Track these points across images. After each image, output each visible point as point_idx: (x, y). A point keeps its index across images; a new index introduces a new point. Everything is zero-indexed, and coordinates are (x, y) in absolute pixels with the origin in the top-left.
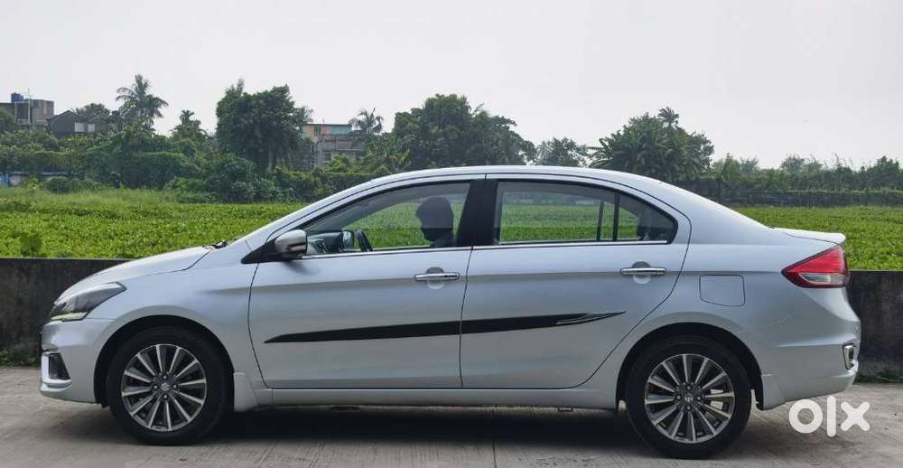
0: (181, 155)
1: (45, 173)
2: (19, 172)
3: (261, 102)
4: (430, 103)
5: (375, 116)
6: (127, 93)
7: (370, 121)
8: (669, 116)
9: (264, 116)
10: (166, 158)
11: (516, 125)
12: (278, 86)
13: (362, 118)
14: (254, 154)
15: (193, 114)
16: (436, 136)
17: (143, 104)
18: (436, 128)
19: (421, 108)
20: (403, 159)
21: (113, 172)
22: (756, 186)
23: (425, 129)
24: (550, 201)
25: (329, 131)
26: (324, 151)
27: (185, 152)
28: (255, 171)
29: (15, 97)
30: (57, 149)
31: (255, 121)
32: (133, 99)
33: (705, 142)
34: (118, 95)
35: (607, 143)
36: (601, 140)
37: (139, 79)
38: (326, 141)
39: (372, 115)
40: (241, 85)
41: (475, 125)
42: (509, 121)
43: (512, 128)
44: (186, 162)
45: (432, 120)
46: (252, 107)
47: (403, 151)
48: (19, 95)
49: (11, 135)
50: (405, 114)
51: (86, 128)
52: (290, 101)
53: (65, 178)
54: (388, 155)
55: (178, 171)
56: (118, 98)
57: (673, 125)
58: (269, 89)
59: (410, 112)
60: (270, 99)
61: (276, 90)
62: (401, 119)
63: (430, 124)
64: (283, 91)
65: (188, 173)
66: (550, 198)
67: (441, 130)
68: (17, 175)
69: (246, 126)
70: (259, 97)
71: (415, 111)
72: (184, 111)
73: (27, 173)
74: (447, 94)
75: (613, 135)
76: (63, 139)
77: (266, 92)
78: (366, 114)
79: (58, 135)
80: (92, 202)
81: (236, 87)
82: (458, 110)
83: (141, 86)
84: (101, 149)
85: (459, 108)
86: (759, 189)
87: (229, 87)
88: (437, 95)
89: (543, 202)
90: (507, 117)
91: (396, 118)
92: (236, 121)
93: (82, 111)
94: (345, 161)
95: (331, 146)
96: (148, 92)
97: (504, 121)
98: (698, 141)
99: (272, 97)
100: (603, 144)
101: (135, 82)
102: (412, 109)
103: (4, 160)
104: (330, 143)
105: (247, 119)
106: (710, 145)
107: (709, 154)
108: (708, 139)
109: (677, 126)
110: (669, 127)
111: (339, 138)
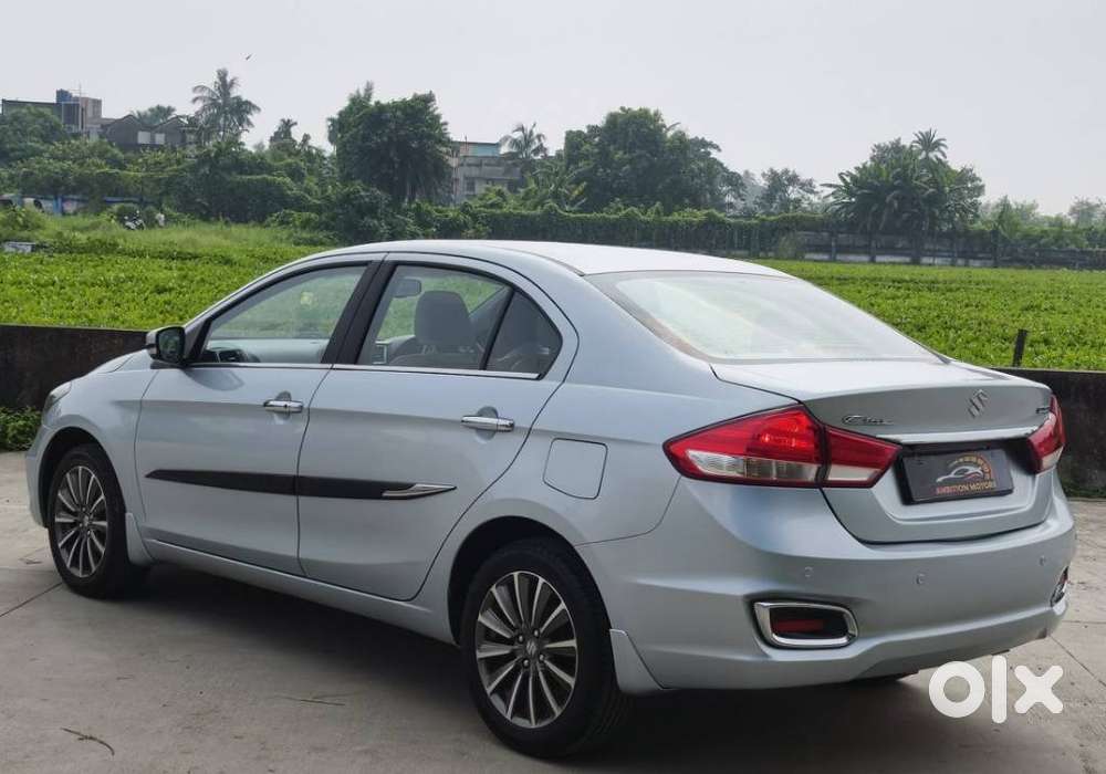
0: (288, 180)
1: (109, 199)
2: (75, 197)
3: (399, 113)
4: (613, 119)
5: (535, 134)
6: (205, 94)
7: (528, 140)
8: (928, 142)
9: (402, 133)
10: (269, 184)
11: (720, 150)
12: (419, 93)
13: (518, 135)
14: (387, 184)
15: (296, 124)
16: (622, 163)
17: (229, 108)
18: (621, 153)
19: (601, 125)
20: (576, 192)
21: (198, 200)
22: (1043, 241)
23: (604, 156)
24: (771, 254)
25: (471, 151)
26: (466, 178)
27: (291, 175)
28: (389, 205)
29: (62, 94)
30: (122, 167)
31: (391, 139)
32: (214, 103)
33: (974, 179)
34: (196, 95)
35: (848, 179)
36: (841, 175)
37: (222, 75)
38: (469, 165)
39: (531, 132)
40: (369, 89)
41: (671, 150)
42: (711, 145)
43: (714, 154)
44: (293, 189)
45: (615, 142)
46: (386, 121)
47: (577, 182)
48: (67, 92)
49: (61, 147)
50: (579, 133)
51: (153, 138)
52: (436, 113)
53: (136, 207)
54: (556, 187)
55: (284, 201)
56: (195, 100)
57: (931, 155)
58: (408, 97)
59: (586, 131)
60: (410, 110)
61: (416, 98)
62: (574, 139)
63: (612, 148)
64: (427, 100)
65: (299, 204)
66: (770, 250)
67: (627, 156)
68: (73, 200)
69: (378, 145)
70: (395, 106)
71: (593, 129)
72: (283, 120)
73: (87, 198)
74: (636, 108)
75: (857, 168)
76: (130, 154)
77: (404, 102)
78: (522, 129)
79: (124, 147)
80: (187, 241)
81: (362, 93)
82: (649, 130)
83: (225, 85)
84: (183, 170)
85: (651, 127)
86: (1047, 245)
87: (354, 93)
88: (622, 109)
89: (761, 254)
90: (708, 139)
91: (566, 138)
92: (365, 138)
93: (145, 116)
94: (500, 193)
95: (475, 172)
96: (234, 93)
97: (704, 144)
98: (965, 177)
99: (412, 107)
100: (844, 180)
101: (218, 80)
102: (588, 127)
103: (56, 181)
104: (473, 168)
105: (380, 136)
106: (981, 184)
107: (978, 196)
108: (977, 175)
109: (937, 159)
110: (927, 158)
111: (486, 161)
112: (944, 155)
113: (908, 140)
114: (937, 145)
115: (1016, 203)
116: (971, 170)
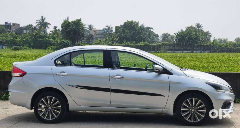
0: (52, 39)
1: (13, 45)
2: (5, 45)
3: (73, 23)
4: (125, 23)
5: (111, 27)
6: (39, 21)
7: (109, 29)
8: (199, 26)
9: (74, 28)
10: (47, 40)
11: (153, 29)
12: (78, 19)
15: (57, 27)
16: (127, 33)
17: (44, 24)
18: (127, 30)
19: (123, 25)
21: (32, 44)
22: (222, 47)
23: (124, 31)
24: (160, 52)
25: (98, 32)
28: (71, 44)
29: (6, 23)
30: (17, 38)
31: (71, 29)
32: (41, 23)
33: (209, 33)
34: (36, 22)
35: (177, 34)
36: (175, 34)
37: (42, 17)
38: (96, 35)
39: (110, 27)
40: (68, 18)
41: (138, 30)
42: (151, 28)
43: (152, 30)
44: (52, 41)
45: (126, 28)
46: (70, 25)
48: (7, 22)
49: (3, 34)
50: (118, 27)
51: (27, 32)
52: (82, 23)
53: (18, 47)
54: (113, 39)
55: (51, 44)
56: (36, 23)
57: (200, 29)
58: (76, 20)
59: (119, 26)
60: (76, 23)
64: (80, 20)
65: (53, 44)
66: (160, 51)
67: (128, 31)
68: (5, 46)
69: (68, 30)
70: (72, 22)
71: (121, 26)
72: (55, 26)
73: (8, 45)
74: (130, 21)
75: (178, 32)
76: (19, 35)
77: (75, 21)
78: (108, 27)
79: (17, 34)
81: (66, 19)
82: (133, 25)
83: (43, 19)
84: (28, 38)
85: (134, 24)
86: (223, 48)
88: (127, 21)
89: (158, 52)
90: (150, 27)
91: (115, 28)
92: (66, 29)
93: (26, 26)
94: (100, 40)
96: (45, 21)
97: (149, 28)
98: (207, 33)
99: (76, 22)
100: (176, 35)
101: (41, 18)
103: (1, 41)
105: (69, 29)
106: (211, 35)
107: (210, 37)
108: (210, 33)
109: (201, 29)
110: (198, 29)
111: (100, 34)
112: (202, 28)
113: (194, 26)
114: (201, 26)
115: (223, 39)
116: (208, 32)
